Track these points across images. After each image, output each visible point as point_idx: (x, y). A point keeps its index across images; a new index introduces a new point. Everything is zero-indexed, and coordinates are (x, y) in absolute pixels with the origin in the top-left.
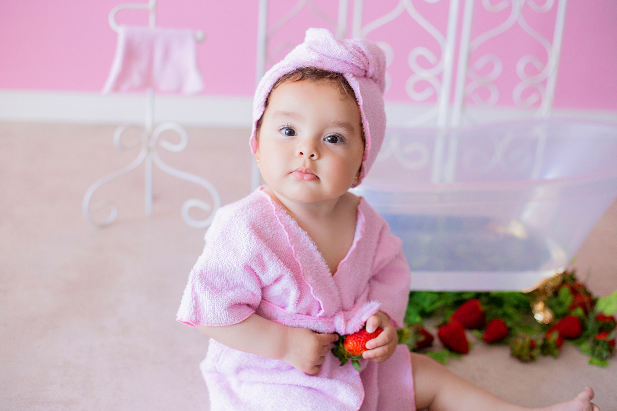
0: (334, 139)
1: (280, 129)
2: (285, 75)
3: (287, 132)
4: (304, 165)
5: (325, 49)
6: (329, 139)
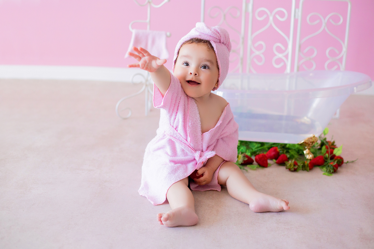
1: (183, 63)
2: (185, 42)
3: (186, 64)
4: (192, 79)
5: (202, 31)
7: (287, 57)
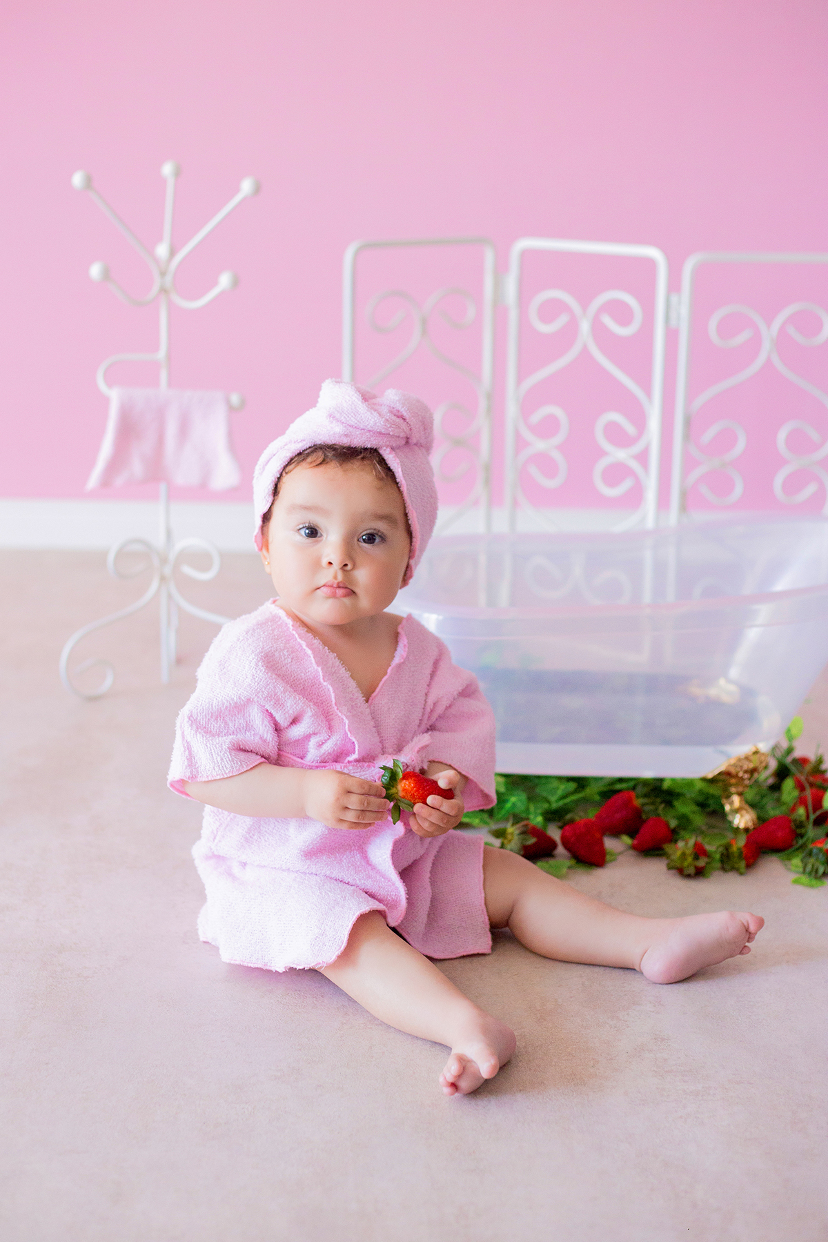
0: (371, 539)
1: (298, 528)
2: (300, 454)
3: (307, 531)
4: (335, 577)
5: (352, 419)
6: (364, 537)
7: (643, 458)
